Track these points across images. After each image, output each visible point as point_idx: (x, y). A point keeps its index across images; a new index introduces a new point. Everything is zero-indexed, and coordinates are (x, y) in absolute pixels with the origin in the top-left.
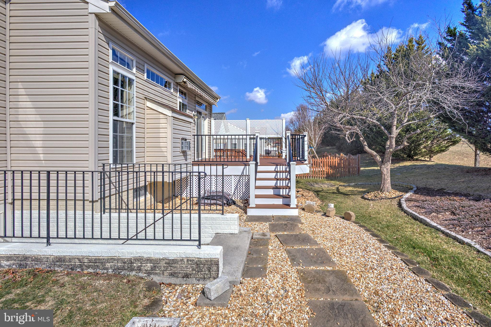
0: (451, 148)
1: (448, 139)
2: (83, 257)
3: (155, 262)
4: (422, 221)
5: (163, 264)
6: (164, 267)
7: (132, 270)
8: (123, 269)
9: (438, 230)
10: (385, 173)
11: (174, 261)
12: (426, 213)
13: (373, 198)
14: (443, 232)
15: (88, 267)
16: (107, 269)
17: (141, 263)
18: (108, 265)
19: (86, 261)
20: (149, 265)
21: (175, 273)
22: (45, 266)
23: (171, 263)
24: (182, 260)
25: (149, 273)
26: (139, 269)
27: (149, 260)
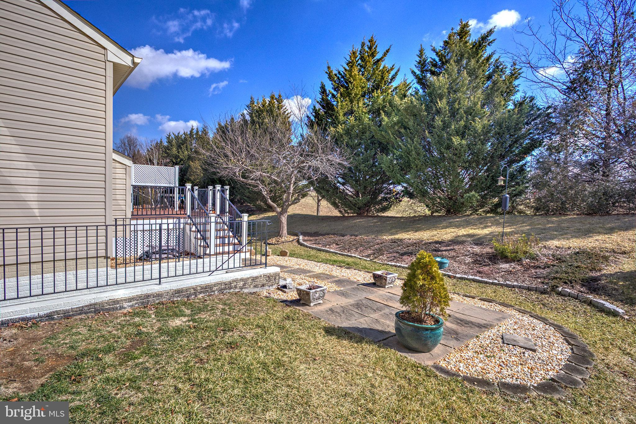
0: (303, 200)
1: (299, 192)
2: (197, 286)
3: (245, 281)
4: (324, 251)
5: (250, 281)
6: (251, 282)
7: (231, 288)
8: (225, 289)
9: (336, 253)
10: (284, 222)
11: (257, 278)
12: (323, 246)
13: (276, 243)
14: (340, 254)
15: (200, 293)
16: (214, 291)
17: (237, 283)
18: (215, 288)
19: (199, 288)
20: (241, 283)
21: (257, 285)
22: (165, 299)
23: (254, 279)
24: (261, 276)
25: (241, 288)
26: (236, 287)
27: (242, 280)
